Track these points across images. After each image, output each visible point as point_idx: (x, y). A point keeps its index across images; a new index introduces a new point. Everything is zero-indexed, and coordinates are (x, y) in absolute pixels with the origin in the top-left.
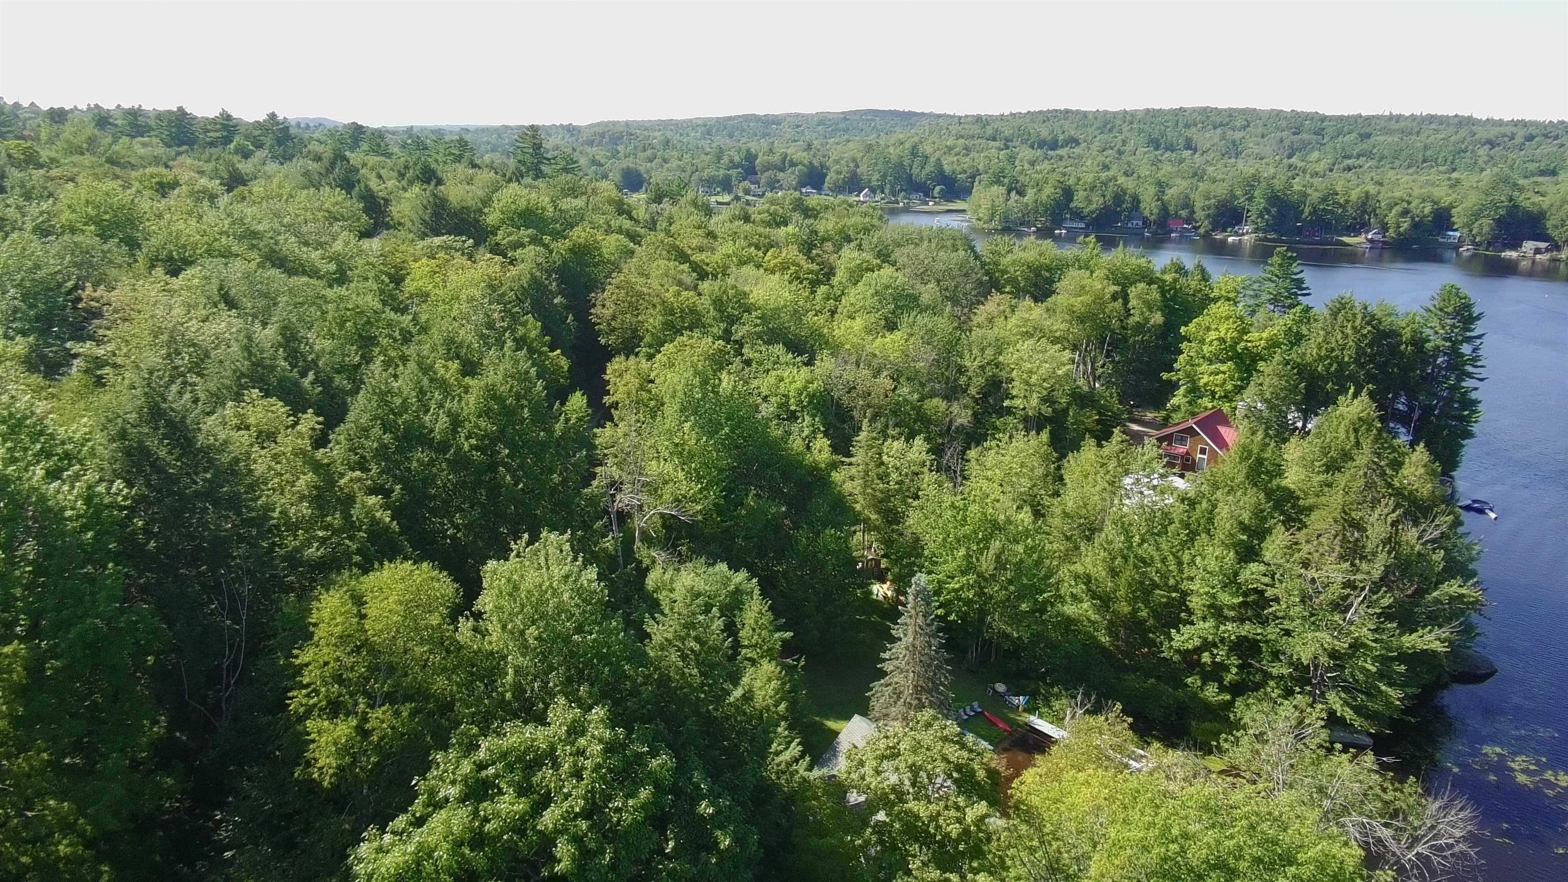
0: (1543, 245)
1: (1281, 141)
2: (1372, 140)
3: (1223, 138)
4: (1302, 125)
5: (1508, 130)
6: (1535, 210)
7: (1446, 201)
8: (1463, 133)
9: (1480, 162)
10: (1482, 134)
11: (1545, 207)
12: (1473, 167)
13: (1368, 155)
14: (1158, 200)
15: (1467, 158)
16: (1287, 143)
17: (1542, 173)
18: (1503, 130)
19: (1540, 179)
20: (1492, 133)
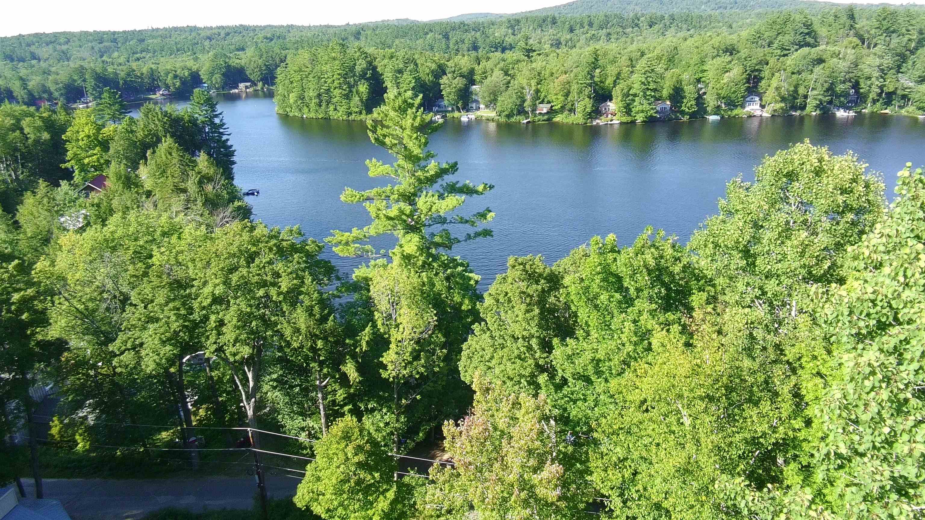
0: (248, 84)
1: (93, 48)
2: (146, 42)
3: (55, 51)
4: (102, 38)
5: (216, 31)
6: (239, 66)
7: (195, 68)
8: (194, 34)
9: (206, 48)
10: (203, 34)
11: (243, 64)
12: (204, 50)
13: (147, 50)
14: (24, 89)
15: (199, 47)
16: (96, 49)
17: (238, 50)
18: (213, 31)
19: (237, 53)
20: (208, 33)
